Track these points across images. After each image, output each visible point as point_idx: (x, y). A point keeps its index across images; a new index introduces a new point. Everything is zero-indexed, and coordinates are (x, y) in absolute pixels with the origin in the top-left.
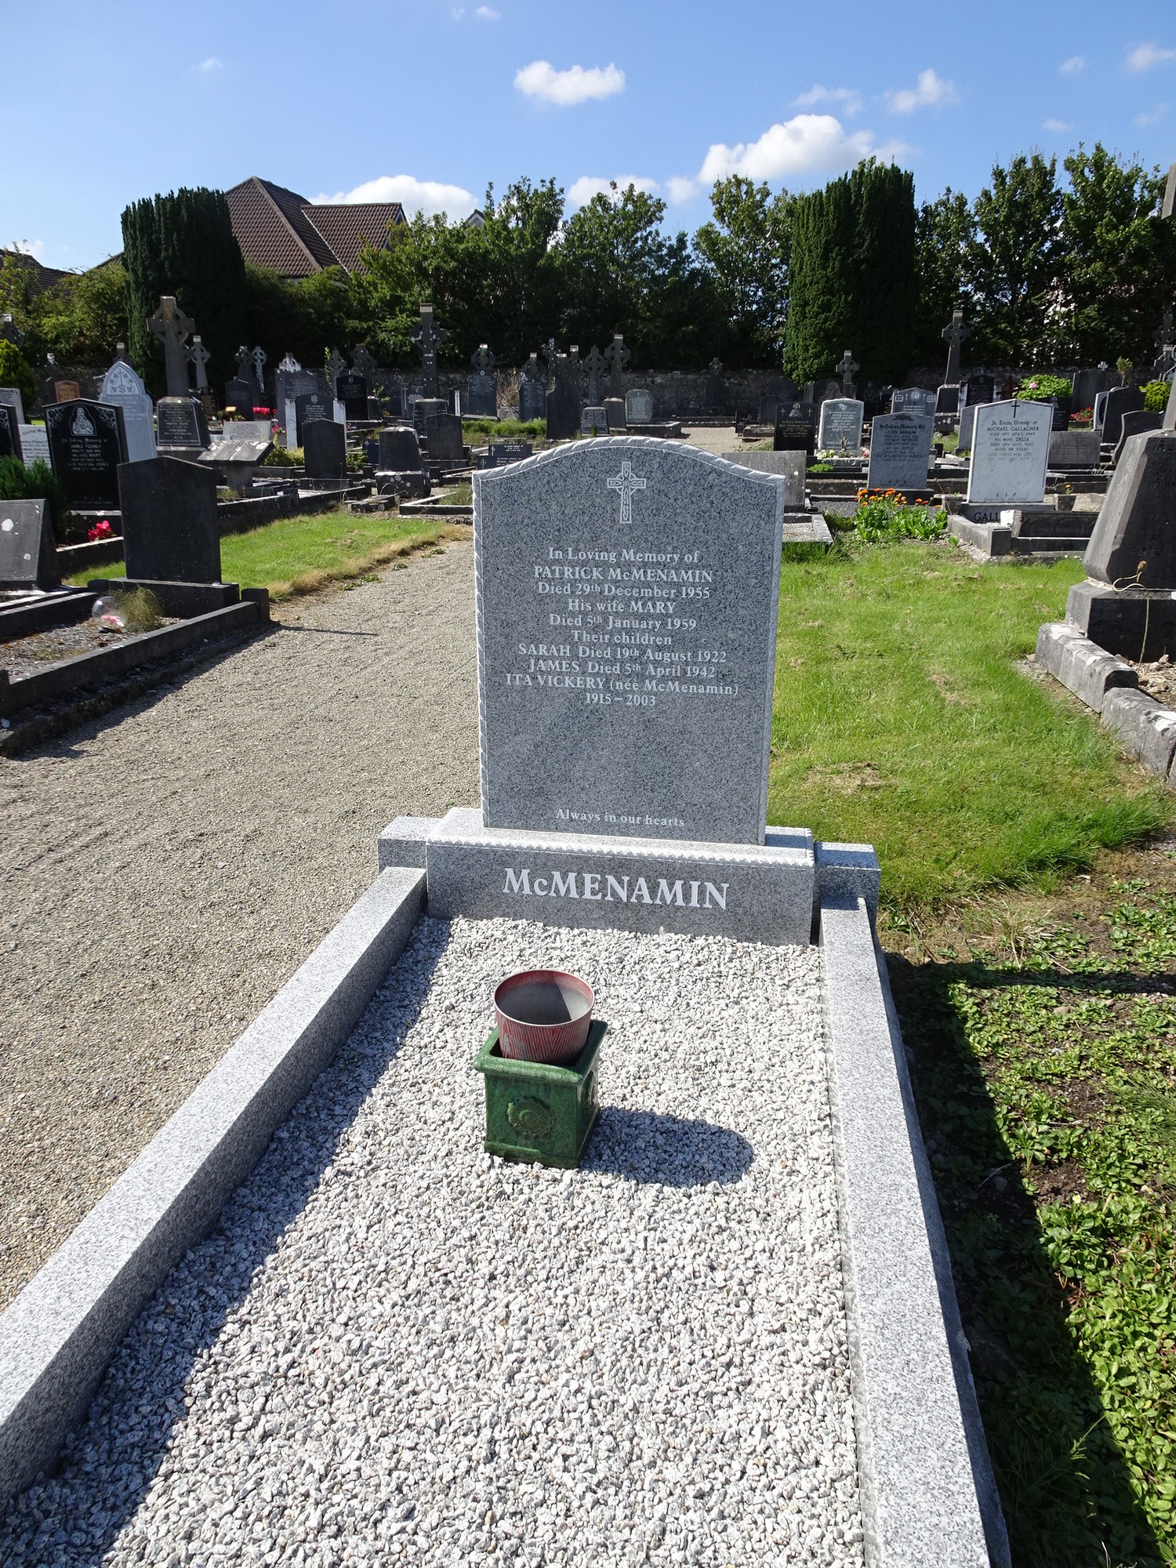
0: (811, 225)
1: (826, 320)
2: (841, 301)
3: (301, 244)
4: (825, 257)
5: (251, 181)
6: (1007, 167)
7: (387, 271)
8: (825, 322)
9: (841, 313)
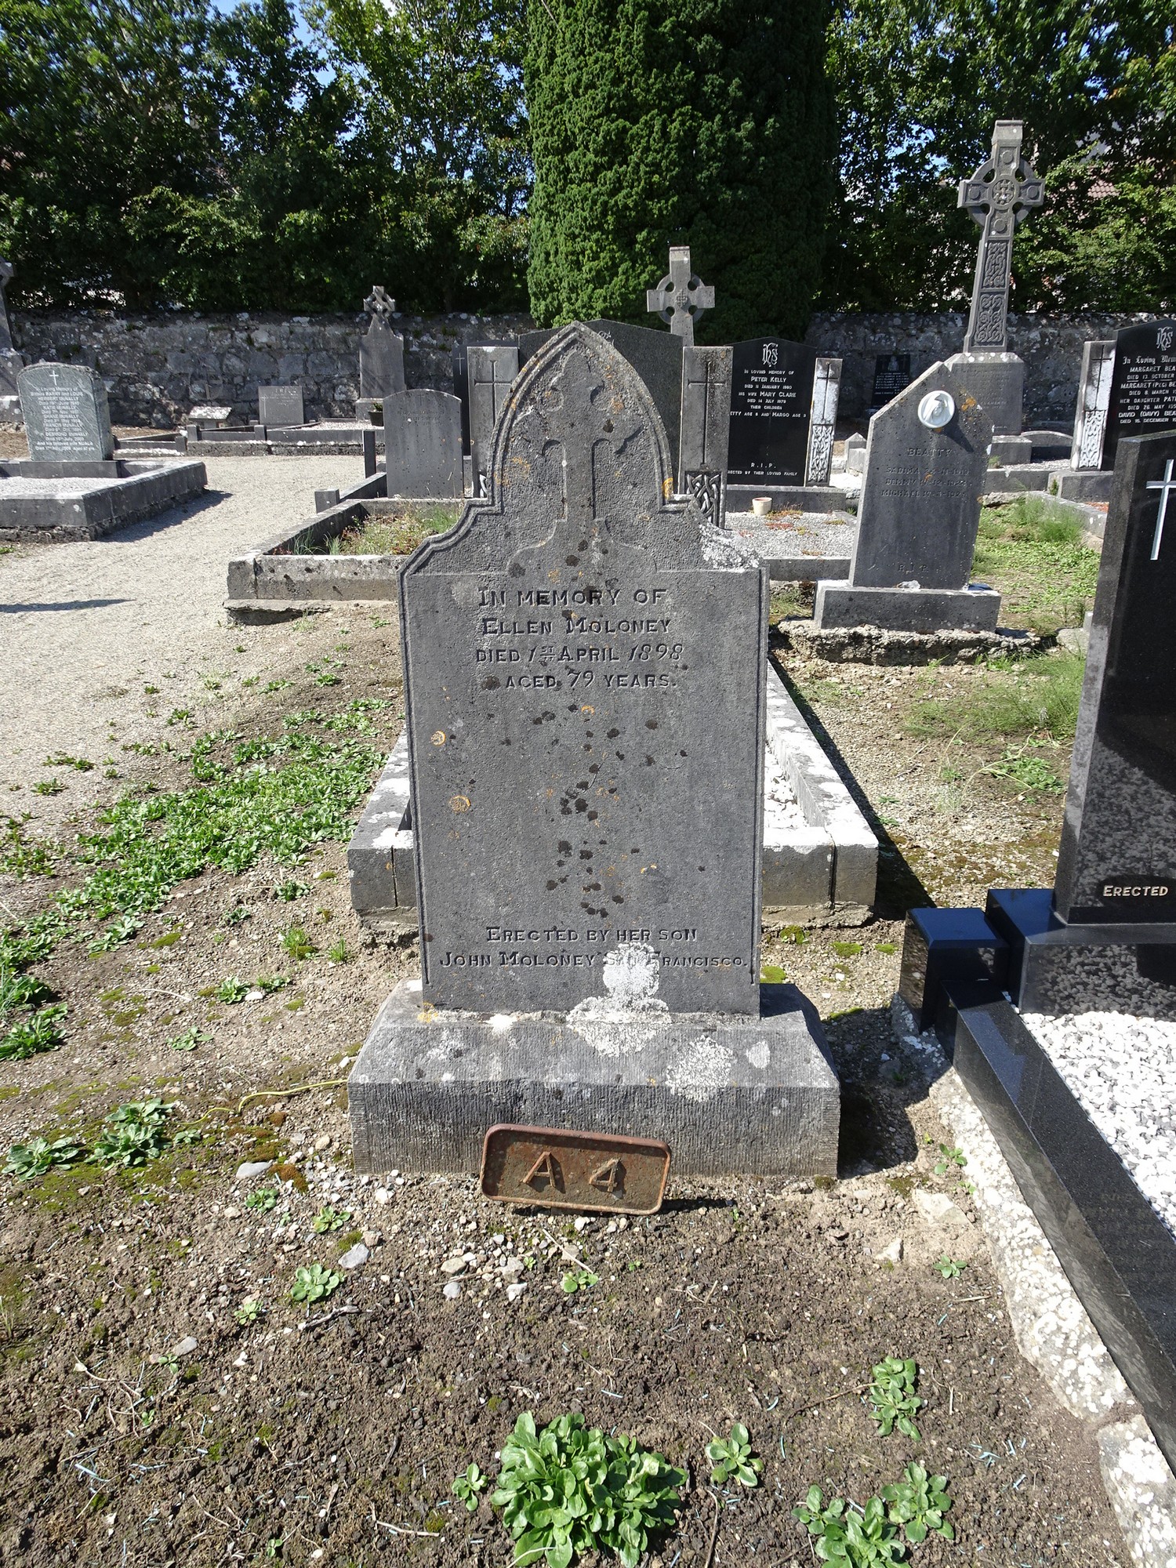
1: (617, 186)
2: (650, 134)
4: (607, 15)
8: (613, 193)
9: (656, 167)
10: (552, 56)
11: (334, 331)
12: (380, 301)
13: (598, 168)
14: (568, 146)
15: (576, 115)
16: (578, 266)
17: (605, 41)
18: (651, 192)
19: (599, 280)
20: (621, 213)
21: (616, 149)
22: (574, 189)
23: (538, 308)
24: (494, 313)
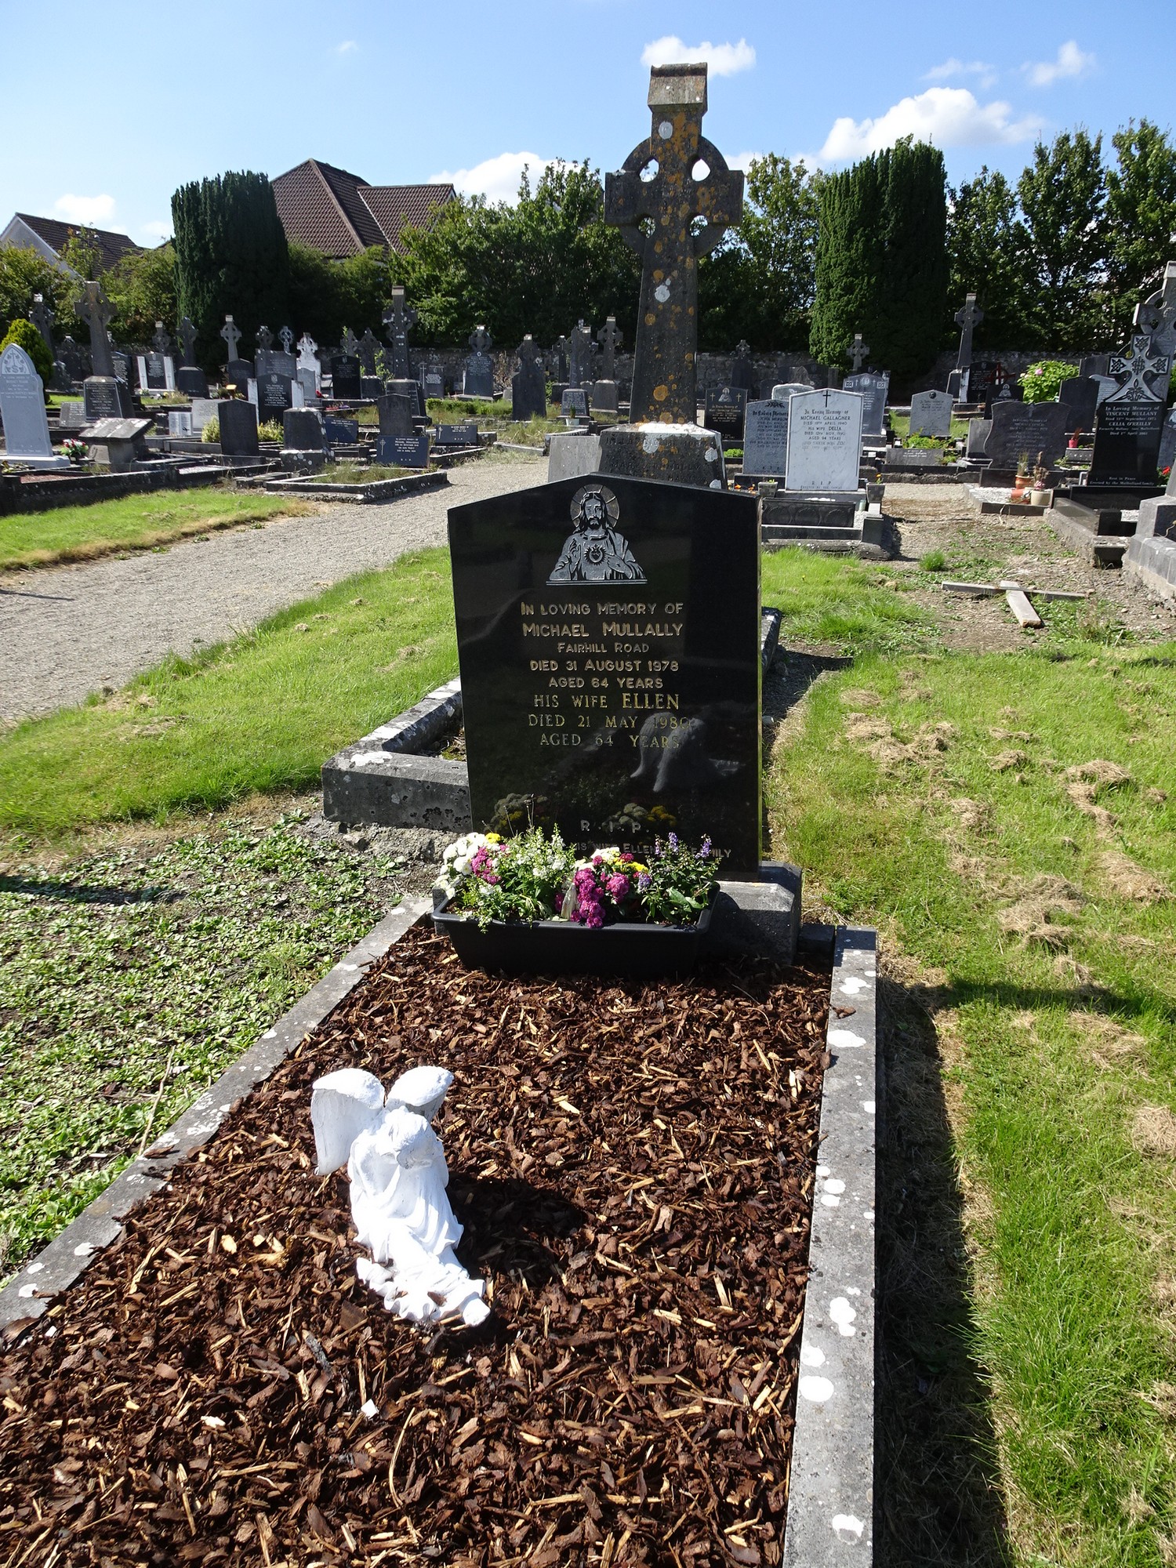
0: (837, 205)
1: (848, 303)
2: (863, 283)
3: (349, 225)
4: (849, 238)
5: (307, 163)
6: (1050, 146)
7: (427, 252)
8: (847, 304)
9: (864, 296)
10: (827, 250)
11: (719, 359)
12: (743, 347)
13: (841, 296)
14: (830, 286)
15: (834, 275)
16: (830, 333)
17: (848, 249)
18: (861, 306)
19: (839, 339)
20: (848, 313)
21: (849, 289)
22: (831, 303)
23: (813, 349)
24: (793, 351)
